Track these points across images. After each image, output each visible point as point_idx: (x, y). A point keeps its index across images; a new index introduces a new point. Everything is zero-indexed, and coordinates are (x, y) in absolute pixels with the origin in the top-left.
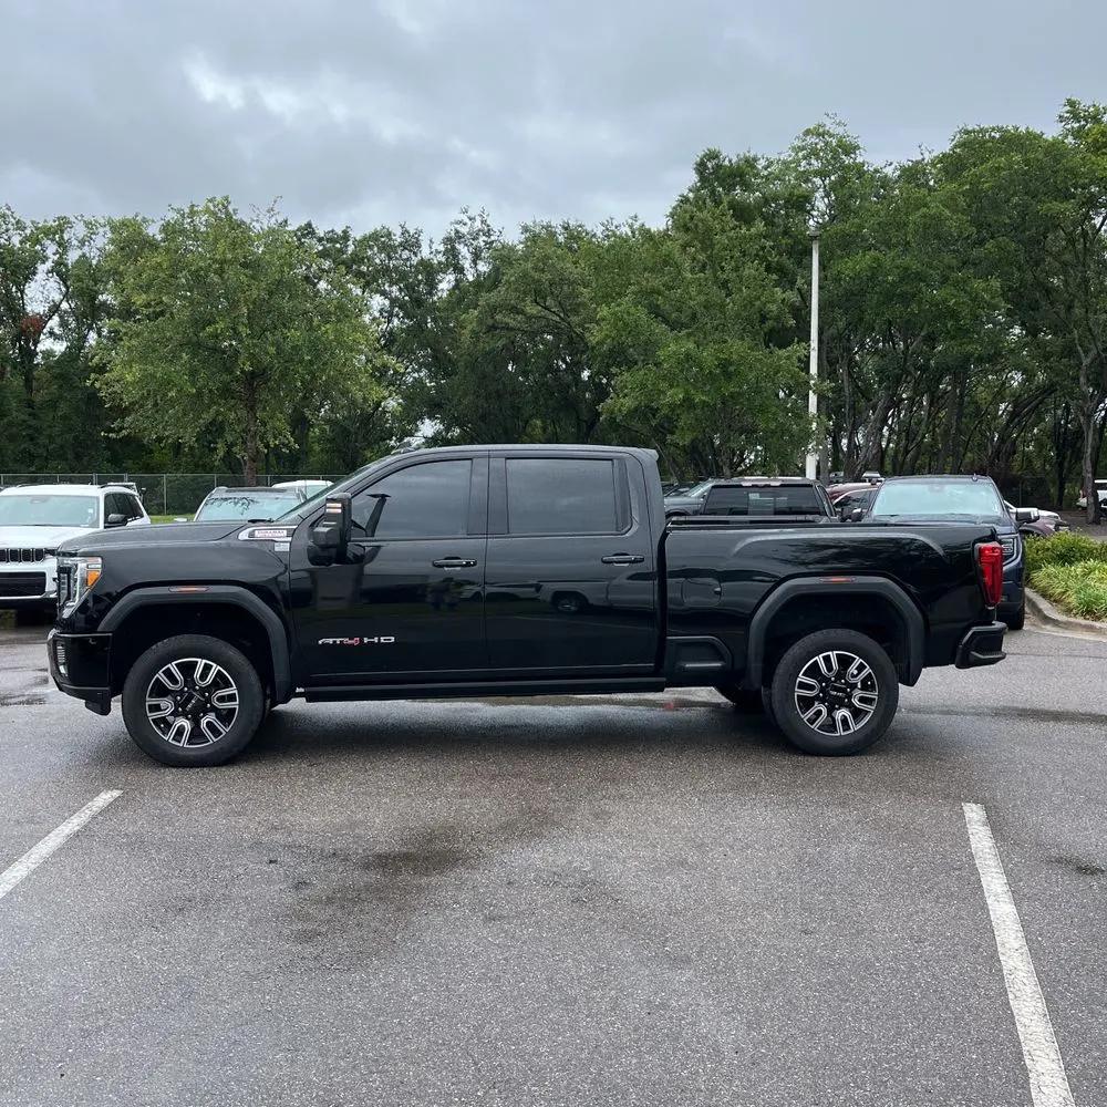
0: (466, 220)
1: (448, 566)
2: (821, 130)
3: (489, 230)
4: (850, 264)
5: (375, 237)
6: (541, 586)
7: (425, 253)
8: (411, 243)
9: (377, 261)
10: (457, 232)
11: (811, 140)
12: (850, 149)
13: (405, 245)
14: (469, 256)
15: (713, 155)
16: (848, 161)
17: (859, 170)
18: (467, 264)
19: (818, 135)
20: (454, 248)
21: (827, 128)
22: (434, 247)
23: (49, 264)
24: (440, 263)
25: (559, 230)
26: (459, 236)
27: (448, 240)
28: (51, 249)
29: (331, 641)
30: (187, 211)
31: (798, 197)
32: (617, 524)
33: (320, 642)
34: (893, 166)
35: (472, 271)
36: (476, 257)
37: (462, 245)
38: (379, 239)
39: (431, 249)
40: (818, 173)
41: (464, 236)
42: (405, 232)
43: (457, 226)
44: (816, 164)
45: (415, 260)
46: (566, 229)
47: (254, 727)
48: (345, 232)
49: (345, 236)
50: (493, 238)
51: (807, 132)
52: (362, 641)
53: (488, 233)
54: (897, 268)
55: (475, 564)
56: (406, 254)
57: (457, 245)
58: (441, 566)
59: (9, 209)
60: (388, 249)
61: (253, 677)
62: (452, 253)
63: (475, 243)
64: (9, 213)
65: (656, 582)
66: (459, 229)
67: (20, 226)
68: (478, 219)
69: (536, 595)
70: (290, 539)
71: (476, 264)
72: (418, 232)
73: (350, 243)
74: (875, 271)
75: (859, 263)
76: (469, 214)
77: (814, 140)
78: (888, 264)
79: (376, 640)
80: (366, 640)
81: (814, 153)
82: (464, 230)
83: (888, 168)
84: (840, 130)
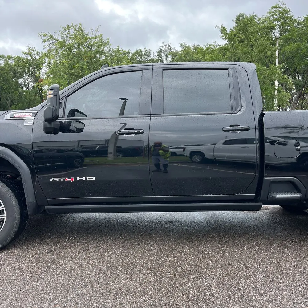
0: (164, 46)
1: (126, 134)
2: (277, 6)
3: (170, 48)
4: (289, 47)
5: (137, 52)
6: (185, 148)
7: (152, 56)
8: (148, 54)
9: (138, 60)
10: (161, 49)
11: (274, 9)
12: (287, 12)
13: (146, 54)
14: (164, 56)
15: (242, 15)
16: (286, 15)
17: (290, 19)
18: (164, 59)
19: (277, 8)
20: (160, 54)
21: (279, 6)
22: (155, 55)
23: (46, 64)
24: (156, 59)
25: (192, 47)
26: (162, 51)
27: (159, 52)
28: (47, 60)
29: (57, 179)
30: (66, 28)
31: (271, 27)
32: (232, 106)
33: (51, 180)
34: (301, 18)
35: (166, 61)
36: (167, 57)
37: (163, 53)
38: (138, 53)
39: (154, 55)
40: (276, 20)
41: (163, 50)
42: (146, 50)
43: (161, 48)
44: (276, 17)
45: (149, 59)
46: (194, 47)
47: (15, 229)
48: (128, 51)
49: (129, 53)
50: (172, 50)
51: (273, 7)
52: (75, 179)
53: (170, 49)
54: (306, 48)
55: (143, 132)
56: (146, 57)
57: (161, 53)
58: (123, 134)
59: (35, 48)
60: (141, 56)
61: (13, 200)
62: (159, 55)
63: (166, 53)
64: (35, 49)
65: (258, 145)
66: (162, 48)
67: (38, 53)
68: (167, 45)
69: (183, 153)
70: (33, 118)
71: (167, 59)
72: (150, 50)
73: (130, 54)
74: (298, 49)
75: (292, 47)
76: (165, 44)
77: (275, 9)
78: (302, 47)
79: (84, 179)
80: (78, 179)
81: (275, 14)
82: (163, 49)
83: (299, 19)
84: (284, 6)
